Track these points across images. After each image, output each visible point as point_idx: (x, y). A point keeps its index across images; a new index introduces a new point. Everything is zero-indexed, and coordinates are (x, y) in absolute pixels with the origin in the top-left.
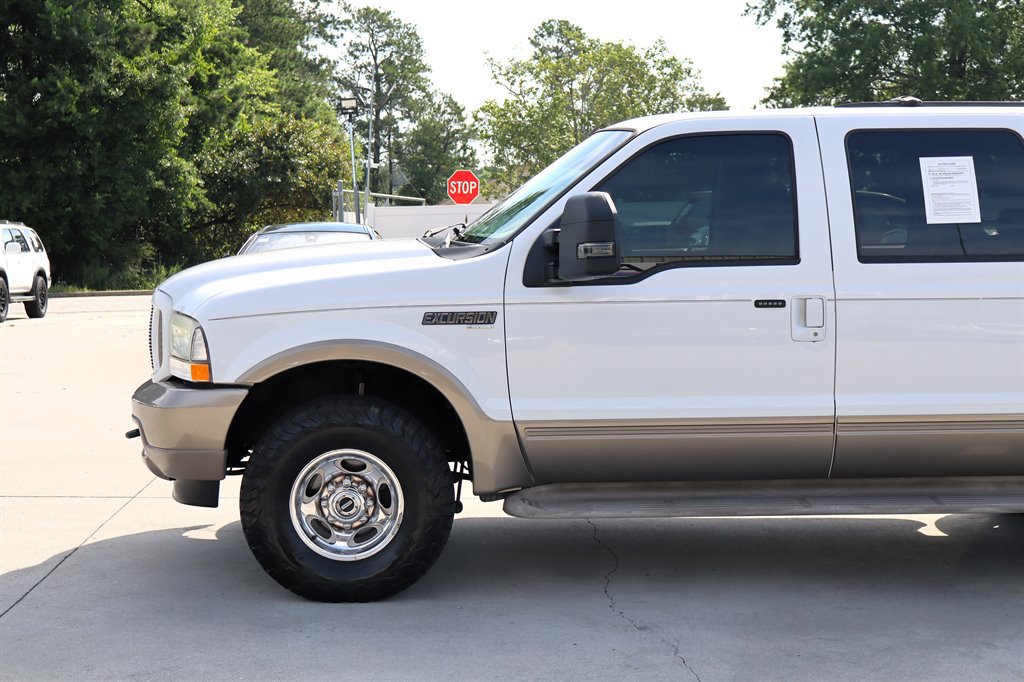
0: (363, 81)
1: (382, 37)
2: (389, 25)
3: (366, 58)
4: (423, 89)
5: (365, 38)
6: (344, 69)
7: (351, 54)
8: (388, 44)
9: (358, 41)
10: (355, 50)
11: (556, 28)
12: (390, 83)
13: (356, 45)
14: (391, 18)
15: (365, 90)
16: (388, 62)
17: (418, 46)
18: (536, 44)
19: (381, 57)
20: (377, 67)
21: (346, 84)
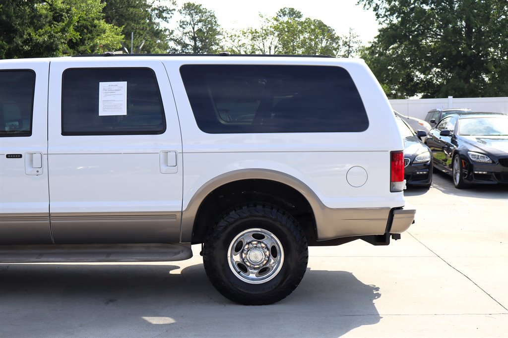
0: (187, 41)
1: (197, 18)
2: (201, 11)
3: (189, 28)
4: (218, 44)
5: (188, 18)
6: (178, 34)
7: (181, 26)
8: (200, 21)
9: (184, 20)
10: (183, 24)
11: (287, 12)
12: (201, 41)
13: (183, 22)
14: (201, 8)
15: (188, 45)
16: (200, 30)
17: (216, 22)
18: (277, 20)
19: (196, 28)
20: (194, 33)
21: (178, 42)
